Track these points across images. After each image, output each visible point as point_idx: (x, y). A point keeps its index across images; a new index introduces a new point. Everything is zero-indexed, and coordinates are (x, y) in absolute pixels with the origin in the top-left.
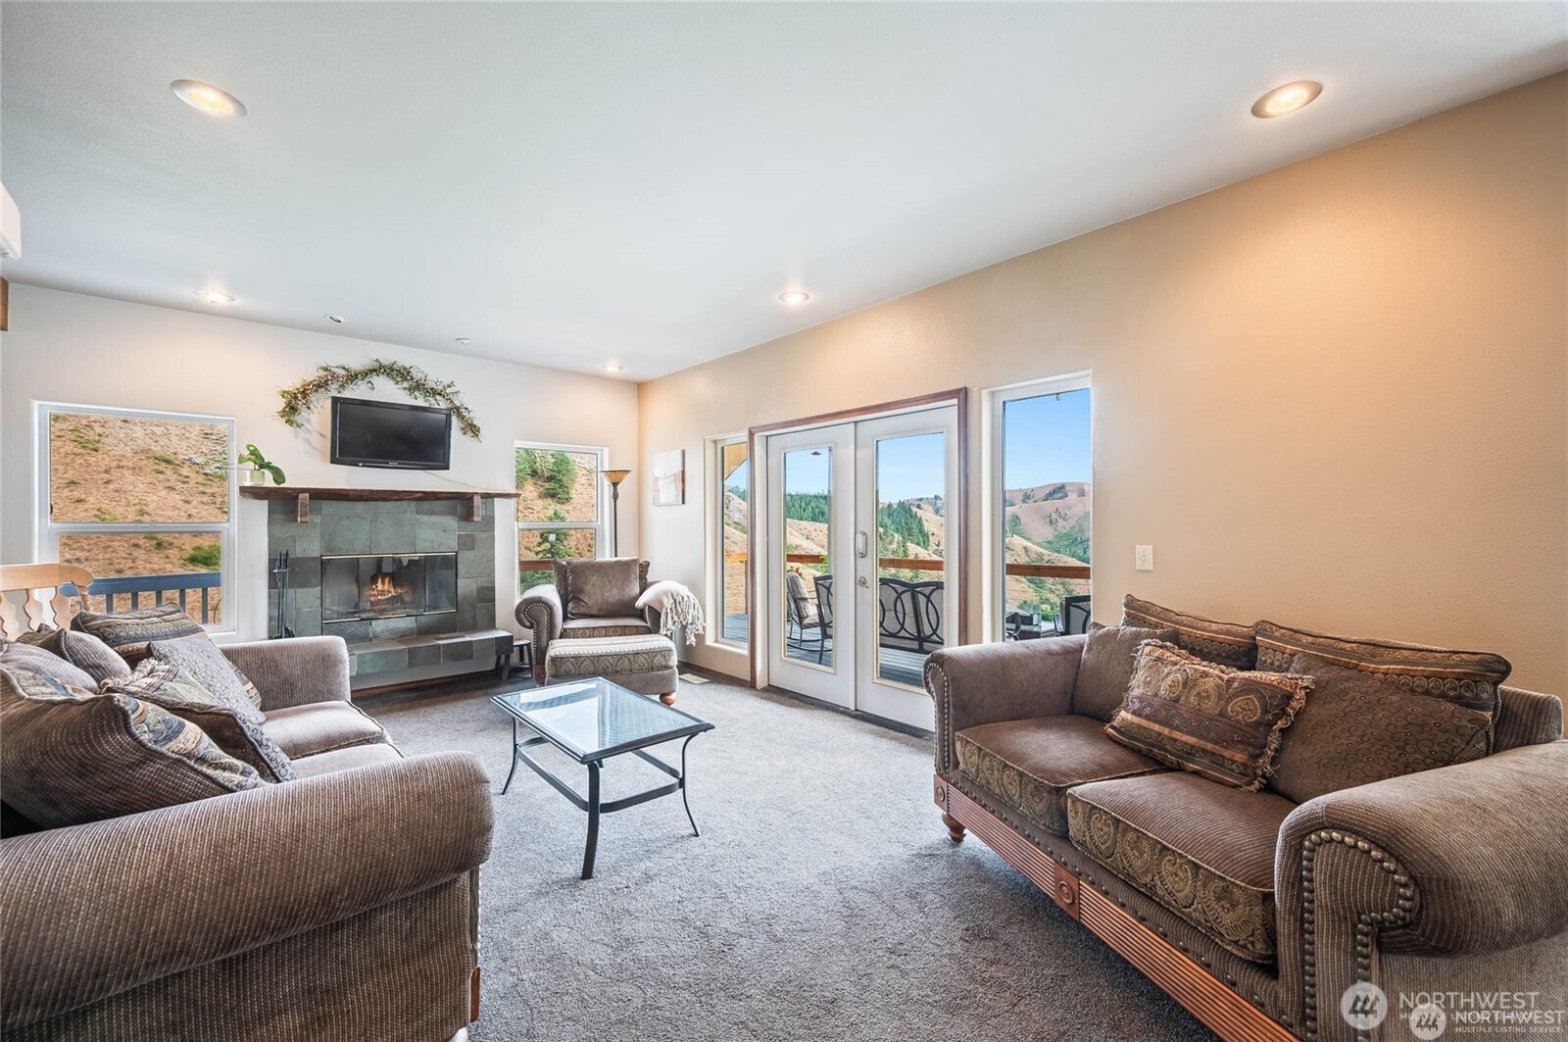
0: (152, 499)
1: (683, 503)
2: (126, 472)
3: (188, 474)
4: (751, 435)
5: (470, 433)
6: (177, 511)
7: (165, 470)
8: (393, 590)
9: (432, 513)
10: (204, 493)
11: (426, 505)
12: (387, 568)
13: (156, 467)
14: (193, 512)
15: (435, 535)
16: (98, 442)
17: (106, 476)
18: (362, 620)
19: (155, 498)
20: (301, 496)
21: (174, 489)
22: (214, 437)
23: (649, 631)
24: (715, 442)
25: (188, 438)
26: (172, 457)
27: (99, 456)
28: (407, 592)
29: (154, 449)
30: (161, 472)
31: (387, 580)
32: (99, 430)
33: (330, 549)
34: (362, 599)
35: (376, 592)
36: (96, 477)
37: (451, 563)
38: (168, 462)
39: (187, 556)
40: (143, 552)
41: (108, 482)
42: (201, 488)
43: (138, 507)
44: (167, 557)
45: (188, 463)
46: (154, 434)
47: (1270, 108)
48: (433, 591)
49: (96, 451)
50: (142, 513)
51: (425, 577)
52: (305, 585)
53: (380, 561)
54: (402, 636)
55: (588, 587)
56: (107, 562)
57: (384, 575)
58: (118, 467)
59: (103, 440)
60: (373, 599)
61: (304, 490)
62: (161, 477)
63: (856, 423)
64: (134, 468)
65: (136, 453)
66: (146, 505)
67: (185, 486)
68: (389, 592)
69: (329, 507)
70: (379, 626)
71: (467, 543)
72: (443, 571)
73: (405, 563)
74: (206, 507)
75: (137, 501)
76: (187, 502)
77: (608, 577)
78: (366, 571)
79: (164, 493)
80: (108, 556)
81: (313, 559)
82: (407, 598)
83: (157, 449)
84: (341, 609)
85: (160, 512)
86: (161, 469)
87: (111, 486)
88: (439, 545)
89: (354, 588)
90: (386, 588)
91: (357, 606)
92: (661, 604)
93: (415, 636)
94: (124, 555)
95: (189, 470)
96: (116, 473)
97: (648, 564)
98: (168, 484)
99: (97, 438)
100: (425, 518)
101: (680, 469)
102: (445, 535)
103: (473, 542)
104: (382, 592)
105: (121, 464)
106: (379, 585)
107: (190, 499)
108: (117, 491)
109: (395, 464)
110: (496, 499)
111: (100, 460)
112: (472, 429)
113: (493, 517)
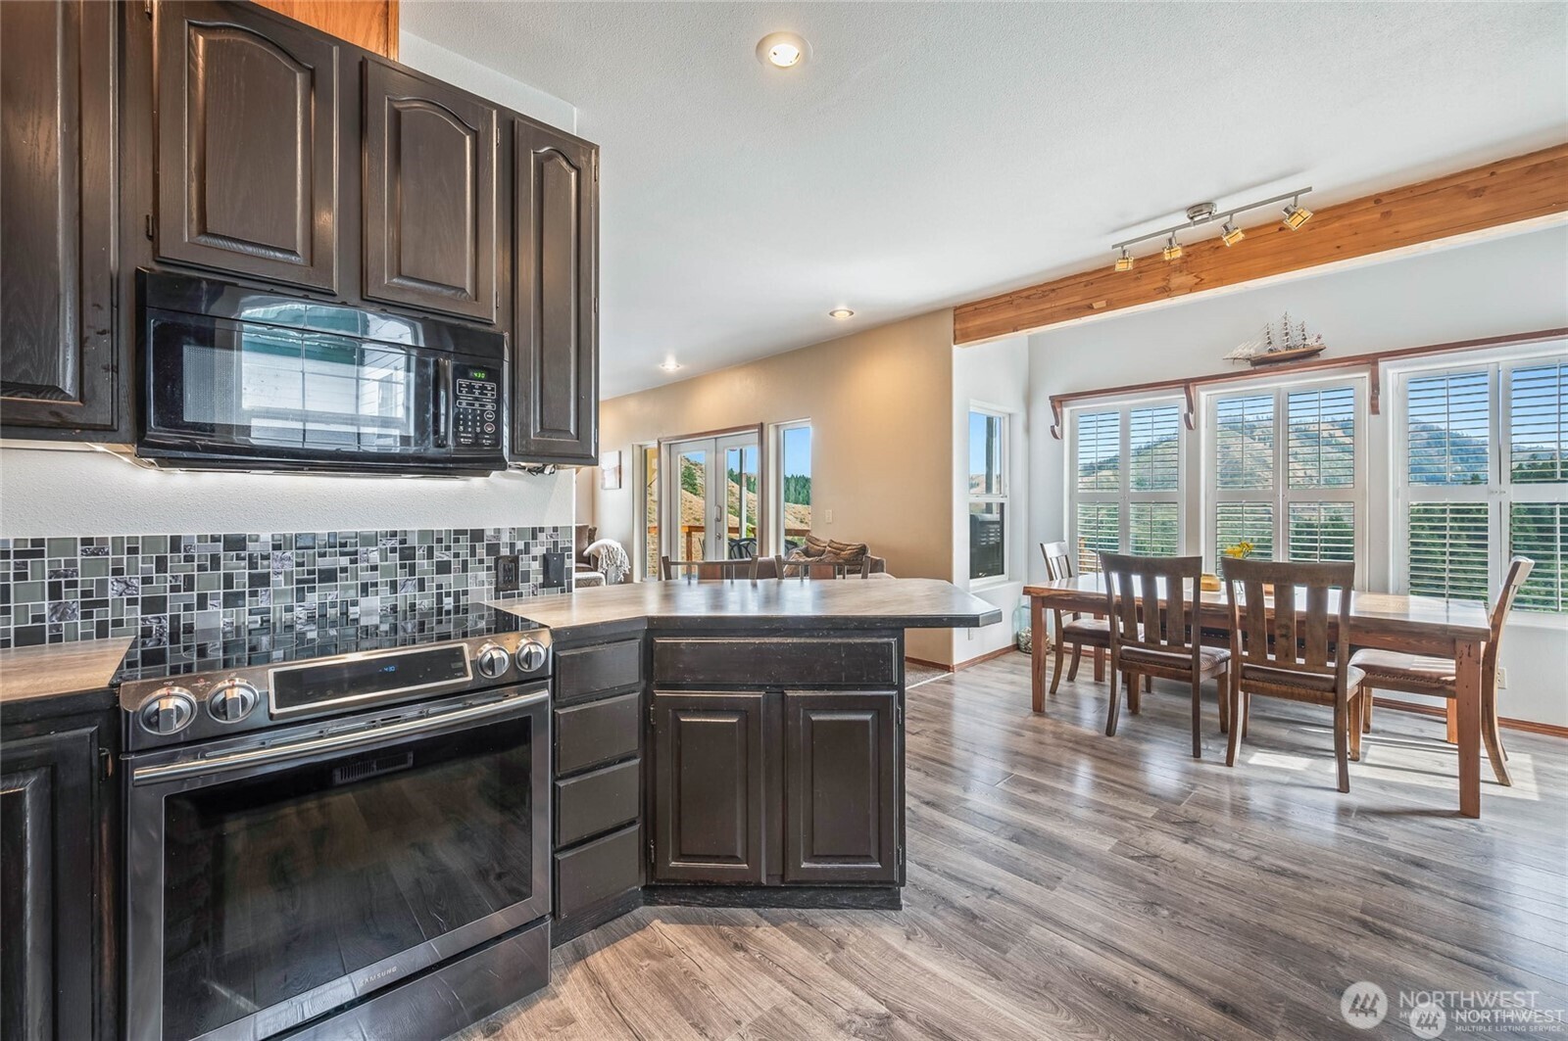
1: (620, 487)
4: (659, 443)
23: (591, 570)
24: (641, 446)
47: (836, 314)
63: (716, 438)
92: (599, 553)
97: (595, 529)
101: (618, 464)
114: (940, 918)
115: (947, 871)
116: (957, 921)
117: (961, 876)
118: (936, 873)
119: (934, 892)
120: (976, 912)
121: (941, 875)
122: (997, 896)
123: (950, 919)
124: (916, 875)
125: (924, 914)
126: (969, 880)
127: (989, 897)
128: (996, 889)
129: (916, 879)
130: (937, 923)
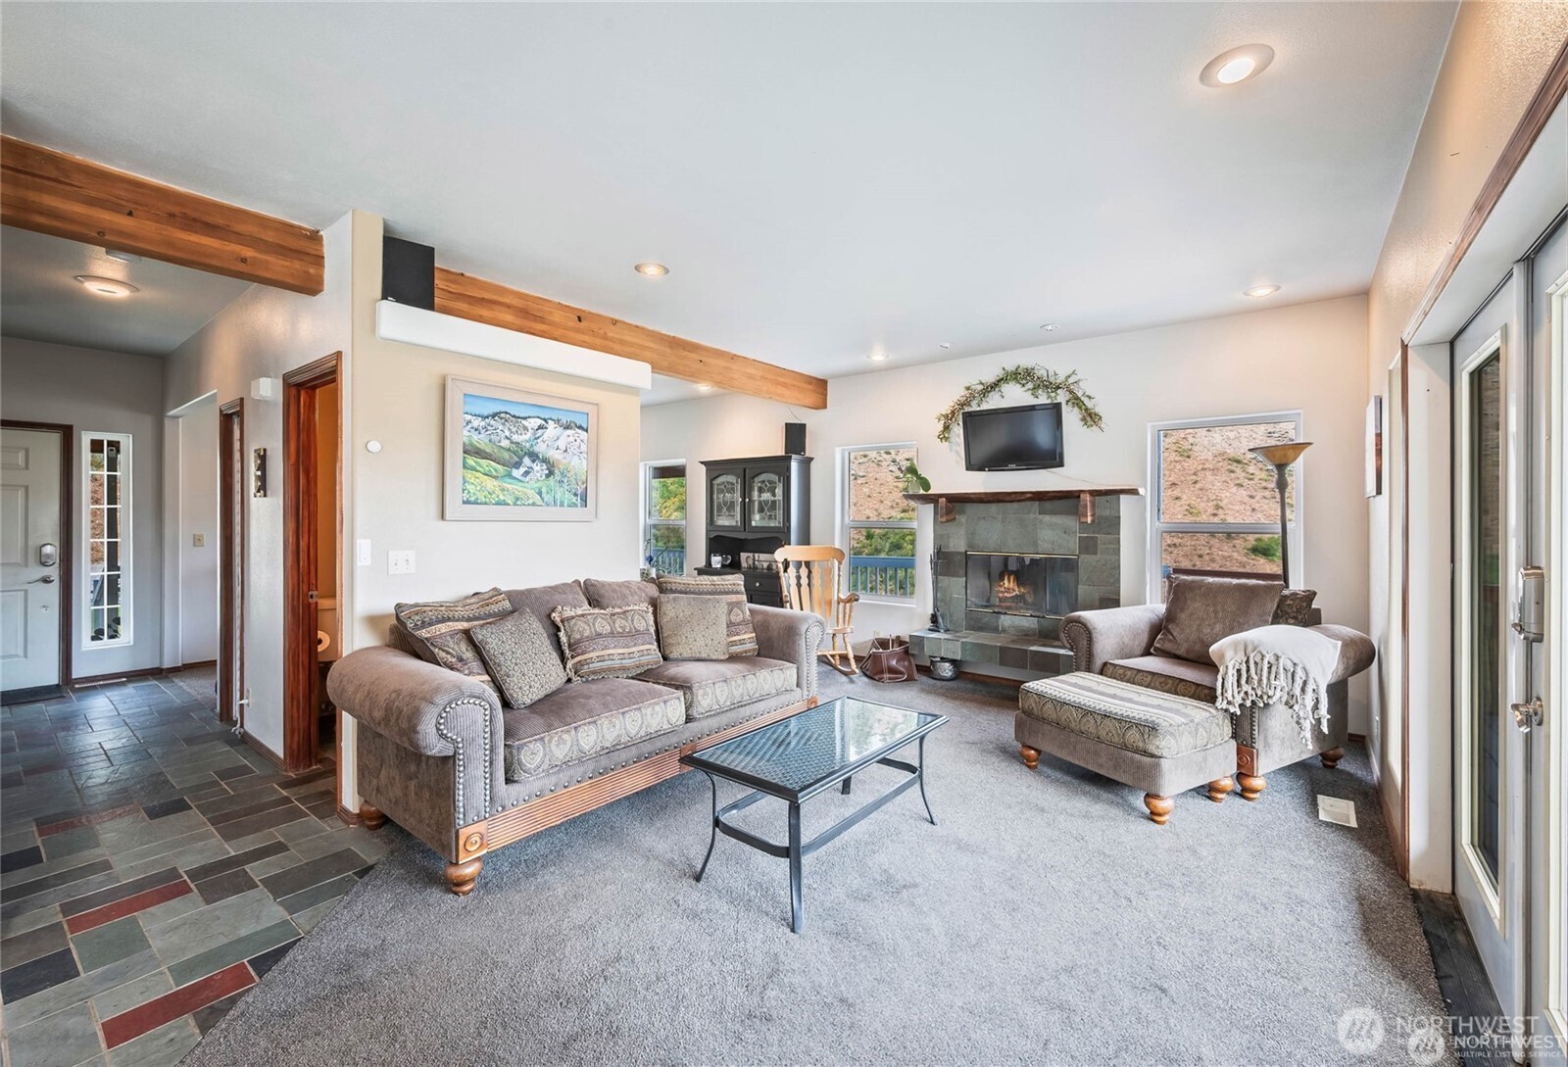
0: (1225, 494)
1: (1379, 492)
2: (1208, 473)
3: (1252, 472)
4: (1404, 347)
5: (1090, 422)
6: (1244, 505)
7: (1235, 469)
8: (1017, 589)
9: (1054, 513)
10: (1265, 488)
11: (1048, 505)
12: (1013, 566)
13: (1229, 467)
14: (1256, 506)
15: (1054, 536)
16: (1190, 450)
17: (1194, 477)
18: (994, 612)
19: (1228, 494)
20: (940, 500)
21: (1242, 486)
22: (1276, 435)
25: (1254, 439)
26: (1241, 458)
27: (1190, 461)
28: (1029, 592)
29: (1228, 451)
30: (1233, 472)
31: (1012, 578)
32: (1191, 440)
33: (971, 546)
34: (993, 594)
35: (1003, 589)
36: (1188, 478)
37: (1070, 565)
38: (1238, 462)
39: (1250, 546)
40: (1217, 540)
41: (1195, 482)
42: (1264, 484)
43: (1215, 502)
44: (1234, 546)
45: (1254, 461)
46: (1229, 438)
48: (1053, 594)
49: (1189, 457)
50: (1218, 507)
51: (1045, 578)
52: (955, 575)
53: (1006, 558)
54: (1026, 635)
55: (1183, 616)
56: (1193, 548)
57: (1010, 573)
58: (1203, 469)
59: (1194, 448)
60: (1001, 595)
61: (941, 496)
62: (1232, 475)
63: (1528, 261)
64: (1213, 470)
65: (1216, 456)
66: (1221, 500)
67: (1250, 482)
68: (1014, 590)
69: (971, 508)
70: (1006, 621)
71: (1088, 546)
72: (1063, 574)
73: (1027, 562)
74: (1267, 501)
75: (1214, 497)
76: (1252, 497)
77: (1214, 606)
78: (996, 567)
79: (1234, 490)
80: (1193, 543)
81: (959, 553)
82: (1030, 599)
83: (1231, 453)
84: (977, 601)
85: (1231, 506)
86: (1233, 468)
87: (1198, 486)
88: (1060, 547)
89: (987, 583)
90: (1011, 585)
91: (988, 600)
92: (1222, 659)
93: (1036, 638)
94: (1204, 543)
95: (1254, 467)
96: (1201, 475)
97: (1309, 595)
98: (1238, 482)
99: (1190, 447)
100: (1047, 518)
101: (1375, 430)
102: (1066, 536)
103: (1095, 546)
104: (1008, 590)
105: (1205, 467)
106: (1006, 581)
107: (1254, 494)
108: (1201, 489)
109: (1014, 466)
110: (1122, 496)
111: (1191, 465)
112: (1091, 418)
113: (1119, 517)
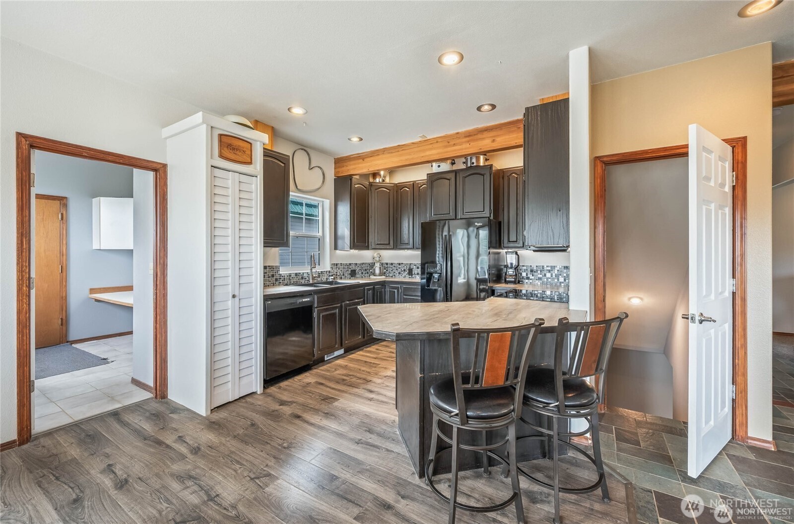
114: (382, 429)
115: (378, 450)
116: (376, 429)
117: (372, 448)
118: (384, 448)
119: (385, 438)
120: (368, 433)
121: (381, 447)
122: (357, 441)
123: (378, 429)
124: (394, 445)
125: (389, 430)
126: (368, 447)
127: (361, 439)
128: (356, 444)
129: (393, 443)
130: (384, 427)
